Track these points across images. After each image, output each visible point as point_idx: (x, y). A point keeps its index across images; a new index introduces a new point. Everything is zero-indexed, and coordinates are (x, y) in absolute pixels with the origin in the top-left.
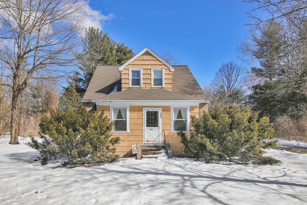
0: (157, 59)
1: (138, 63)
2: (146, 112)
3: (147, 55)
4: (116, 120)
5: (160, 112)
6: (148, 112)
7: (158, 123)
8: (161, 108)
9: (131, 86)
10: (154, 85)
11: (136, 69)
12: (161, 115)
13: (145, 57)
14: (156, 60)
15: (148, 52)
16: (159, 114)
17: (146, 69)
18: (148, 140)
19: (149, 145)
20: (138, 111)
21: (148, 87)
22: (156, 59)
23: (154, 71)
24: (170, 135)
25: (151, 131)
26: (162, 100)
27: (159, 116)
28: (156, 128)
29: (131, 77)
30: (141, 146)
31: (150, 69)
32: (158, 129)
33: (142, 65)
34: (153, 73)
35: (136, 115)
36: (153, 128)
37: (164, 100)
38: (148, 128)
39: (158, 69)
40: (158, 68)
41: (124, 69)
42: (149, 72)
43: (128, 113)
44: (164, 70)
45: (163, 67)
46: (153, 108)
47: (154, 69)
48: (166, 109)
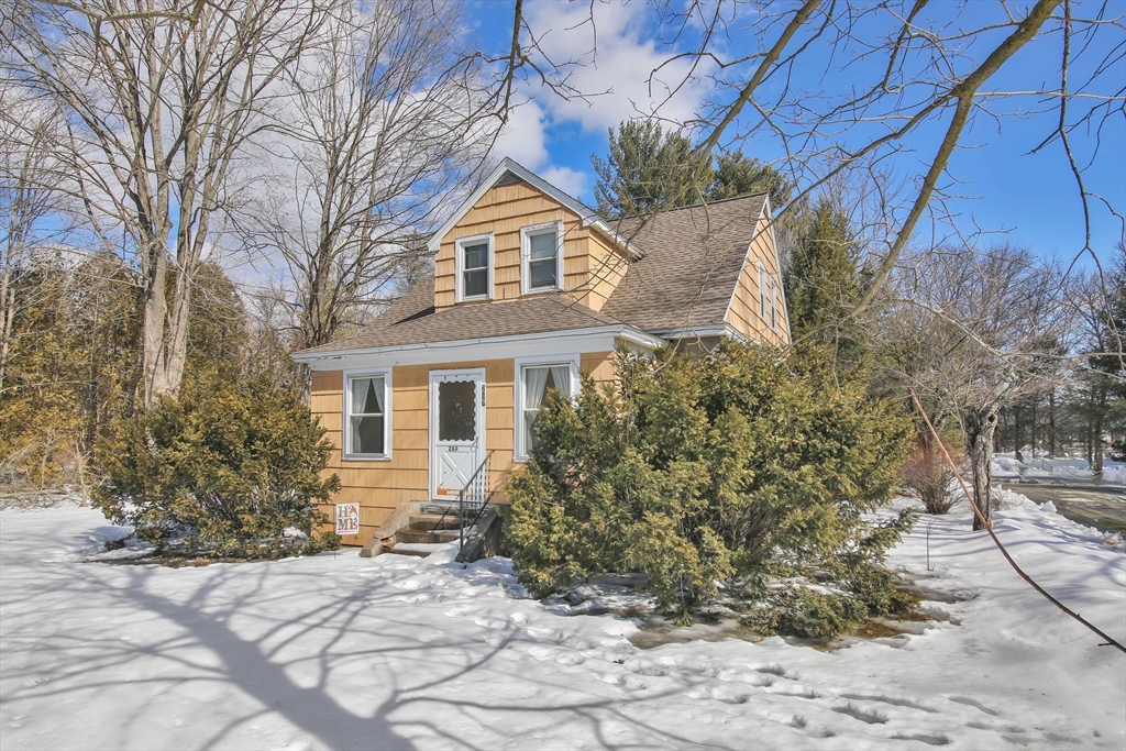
0: (539, 191)
1: (480, 216)
2: (437, 386)
3: (509, 185)
4: (364, 418)
5: (479, 384)
6: (443, 387)
7: (474, 424)
8: (483, 370)
9: (460, 297)
10: (533, 286)
11: (474, 237)
12: (483, 394)
13: (504, 194)
14: (538, 197)
15: (512, 174)
16: (478, 391)
17: (506, 234)
18: (444, 487)
19: (446, 506)
20: (418, 385)
21: (512, 294)
22: (537, 194)
23: (532, 238)
24: (514, 469)
25: (453, 454)
26: (476, 341)
27: (478, 400)
28: (468, 442)
29: (461, 267)
30: (422, 510)
31: (519, 232)
32: (474, 449)
33: (493, 221)
34: (526, 244)
35: (411, 397)
36: (460, 442)
37: (483, 340)
38: (445, 442)
39: (542, 227)
40: (542, 223)
41: (442, 245)
42: (512, 242)
43: (388, 390)
44: (561, 227)
45: (560, 215)
46: (458, 371)
47: (530, 229)
48: (499, 372)
